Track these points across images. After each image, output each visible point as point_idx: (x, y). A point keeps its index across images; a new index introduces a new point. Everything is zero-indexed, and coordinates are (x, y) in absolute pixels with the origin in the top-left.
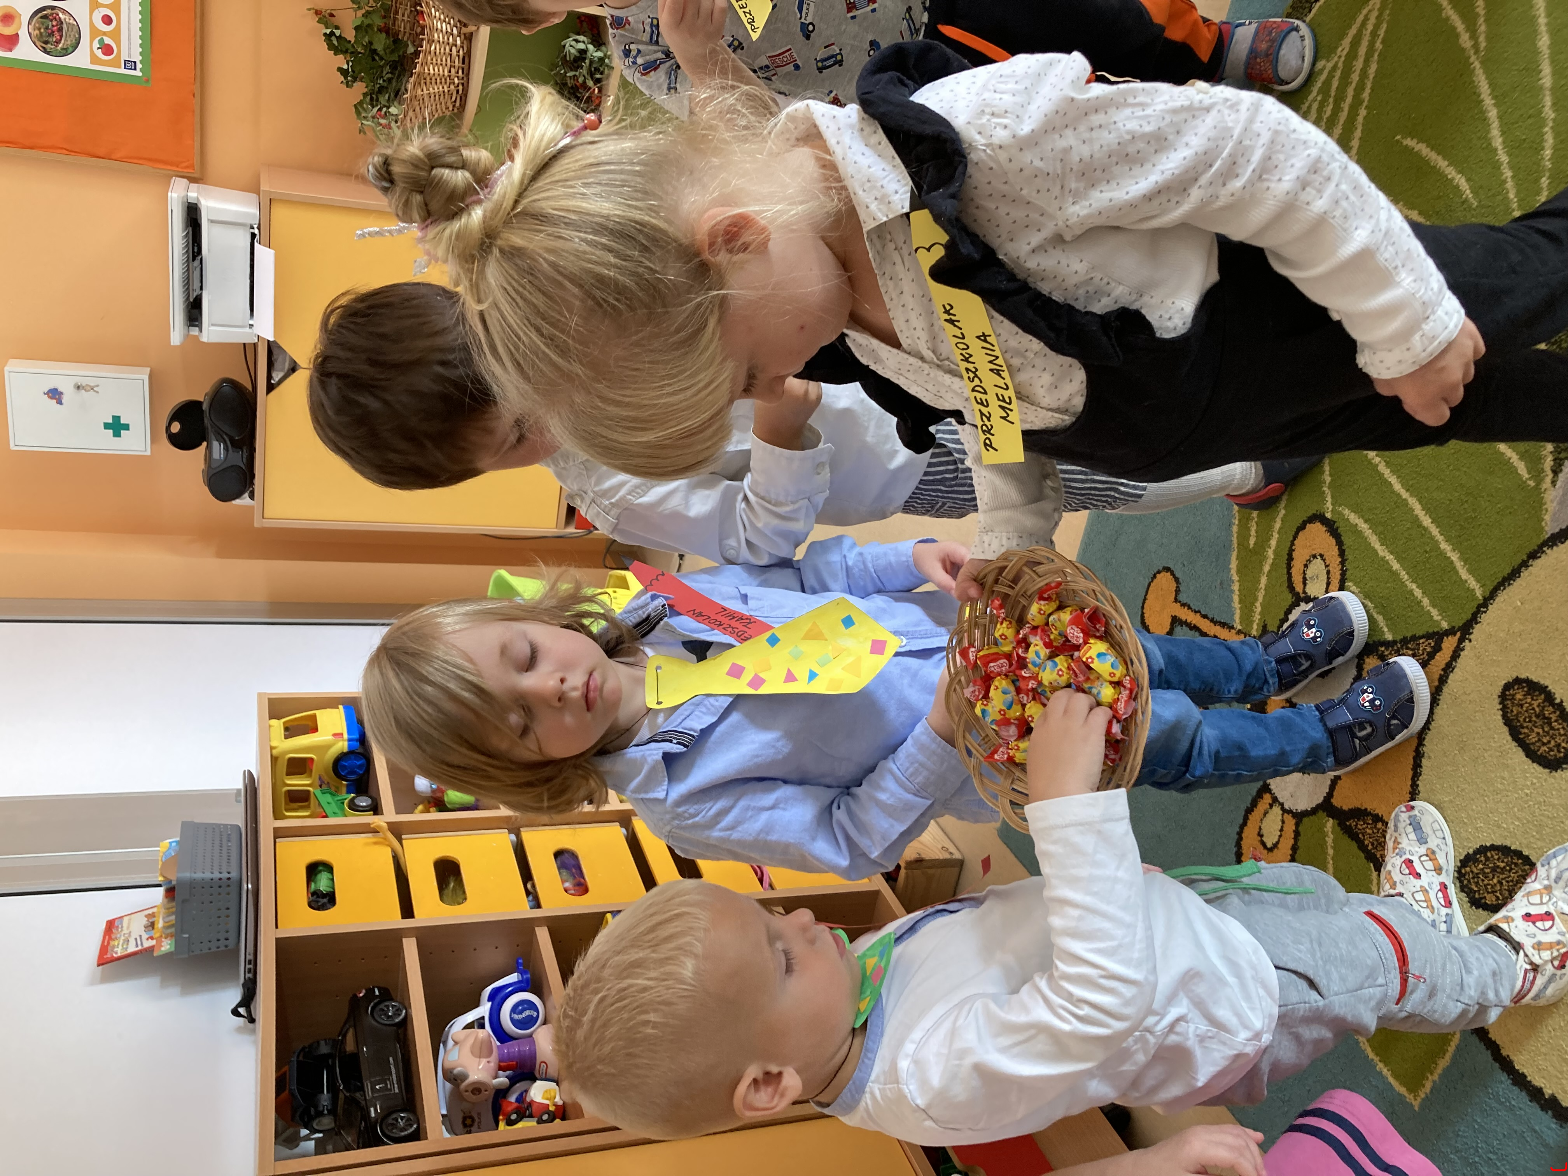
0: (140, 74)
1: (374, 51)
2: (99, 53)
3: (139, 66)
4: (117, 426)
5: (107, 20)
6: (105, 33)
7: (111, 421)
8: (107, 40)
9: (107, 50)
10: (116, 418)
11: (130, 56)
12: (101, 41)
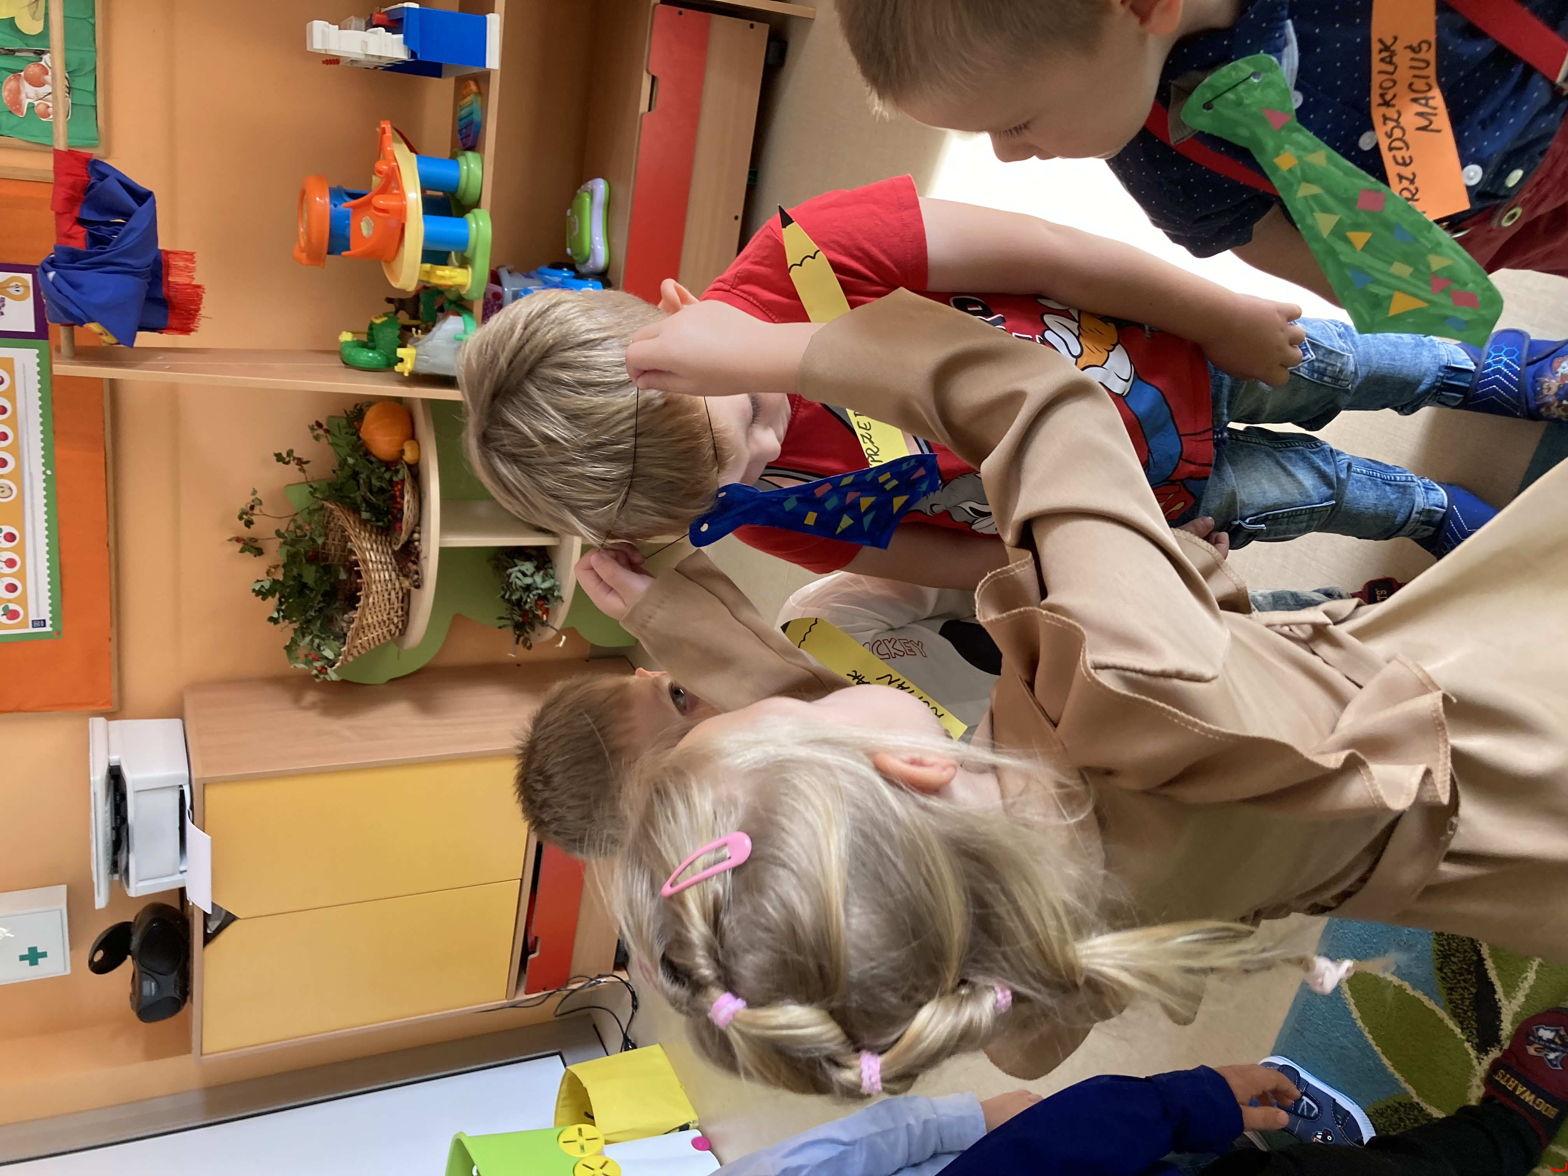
0: (51, 629)
1: (305, 586)
2: (4, 620)
3: (49, 622)
4: (33, 956)
5: (12, 588)
6: (9, 601)
7: (27, 953)
8: (12, 606)
9: (12, 615)
10: (33, 950)
11: (38, 616)
12: (6, 609)
